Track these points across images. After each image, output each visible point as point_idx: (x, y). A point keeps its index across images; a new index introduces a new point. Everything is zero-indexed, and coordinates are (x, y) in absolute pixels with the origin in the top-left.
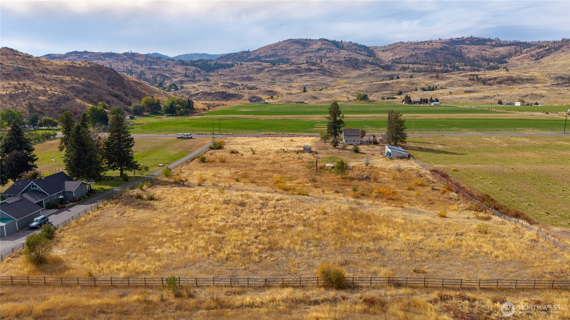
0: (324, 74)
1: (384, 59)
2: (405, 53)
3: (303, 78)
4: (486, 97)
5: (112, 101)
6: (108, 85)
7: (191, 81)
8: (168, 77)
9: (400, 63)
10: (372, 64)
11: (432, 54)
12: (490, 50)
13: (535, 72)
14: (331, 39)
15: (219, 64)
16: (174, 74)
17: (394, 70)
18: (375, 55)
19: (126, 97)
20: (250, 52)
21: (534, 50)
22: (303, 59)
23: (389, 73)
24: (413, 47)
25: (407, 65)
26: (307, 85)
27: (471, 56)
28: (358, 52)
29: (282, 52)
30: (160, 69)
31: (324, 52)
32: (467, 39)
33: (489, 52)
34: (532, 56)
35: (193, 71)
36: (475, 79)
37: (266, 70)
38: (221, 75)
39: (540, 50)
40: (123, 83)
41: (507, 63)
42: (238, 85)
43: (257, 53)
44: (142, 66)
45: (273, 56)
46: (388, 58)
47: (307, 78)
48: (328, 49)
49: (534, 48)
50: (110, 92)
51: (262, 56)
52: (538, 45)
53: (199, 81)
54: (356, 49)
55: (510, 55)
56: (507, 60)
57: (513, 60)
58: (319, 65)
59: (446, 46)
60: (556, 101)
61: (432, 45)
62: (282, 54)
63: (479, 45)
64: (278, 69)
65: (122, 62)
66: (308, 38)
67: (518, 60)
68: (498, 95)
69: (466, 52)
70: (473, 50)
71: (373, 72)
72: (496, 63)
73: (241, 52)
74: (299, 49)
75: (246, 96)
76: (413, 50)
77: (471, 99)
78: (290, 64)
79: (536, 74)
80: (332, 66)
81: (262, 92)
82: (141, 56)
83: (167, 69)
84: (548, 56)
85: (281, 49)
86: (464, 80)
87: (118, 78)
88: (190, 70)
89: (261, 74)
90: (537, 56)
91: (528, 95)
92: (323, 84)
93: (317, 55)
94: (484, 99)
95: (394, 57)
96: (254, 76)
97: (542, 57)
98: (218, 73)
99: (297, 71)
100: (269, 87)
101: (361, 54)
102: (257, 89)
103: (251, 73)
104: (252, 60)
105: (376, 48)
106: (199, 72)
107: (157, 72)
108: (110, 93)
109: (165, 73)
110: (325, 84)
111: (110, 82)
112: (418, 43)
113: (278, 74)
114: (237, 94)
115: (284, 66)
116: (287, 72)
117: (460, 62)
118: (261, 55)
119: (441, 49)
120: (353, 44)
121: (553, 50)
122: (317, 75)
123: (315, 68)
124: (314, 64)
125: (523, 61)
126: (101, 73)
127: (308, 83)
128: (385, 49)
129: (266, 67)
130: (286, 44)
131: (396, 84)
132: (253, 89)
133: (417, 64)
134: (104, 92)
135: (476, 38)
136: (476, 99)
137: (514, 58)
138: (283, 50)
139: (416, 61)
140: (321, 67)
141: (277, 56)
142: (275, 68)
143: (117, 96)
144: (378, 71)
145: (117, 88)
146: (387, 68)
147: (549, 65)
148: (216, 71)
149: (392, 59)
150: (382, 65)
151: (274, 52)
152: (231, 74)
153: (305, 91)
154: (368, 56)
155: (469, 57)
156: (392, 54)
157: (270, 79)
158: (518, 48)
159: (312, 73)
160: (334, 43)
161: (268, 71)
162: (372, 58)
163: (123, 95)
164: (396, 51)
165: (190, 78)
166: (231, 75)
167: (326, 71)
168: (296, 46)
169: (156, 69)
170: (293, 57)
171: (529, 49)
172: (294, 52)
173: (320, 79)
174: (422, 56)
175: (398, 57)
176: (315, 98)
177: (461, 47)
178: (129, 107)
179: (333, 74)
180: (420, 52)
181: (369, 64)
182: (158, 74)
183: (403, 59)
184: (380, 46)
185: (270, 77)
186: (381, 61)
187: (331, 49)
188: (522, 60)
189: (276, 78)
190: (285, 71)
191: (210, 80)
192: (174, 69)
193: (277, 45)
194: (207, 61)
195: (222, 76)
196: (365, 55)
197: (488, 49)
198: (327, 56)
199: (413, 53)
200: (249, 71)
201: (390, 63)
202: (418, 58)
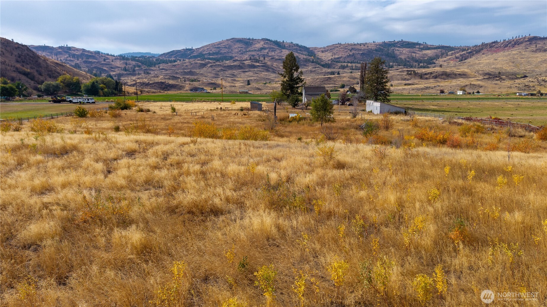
0: (268, 71)
1: (323, 58)
2: (343, 54)
3: (247, 74)
4: (427, 88)
5: (18, 78)
6: (17, 61)
7: (130, 74)
8: (105, 70)
9: (339, 62)
10: (313, 62)
11: (368, 54)
12: (419, 52)
13: (463, 69)
14: (273, 39)
15: (161, 60)
16: (112, 68)
17: (334, 68)
18: (315, 55)
19: (40, 77)
20: (193, 49)
21: (458, 53)
22: (246, 57)
23: (329, 70)
24: (350, 48)
25: (346, 64)
26: (251, 80)
27: (403, 57)
28: (299, 52)
29: (226, 50)
30: (97, 63)
31: (267, 51)
32: (398, 42)
33: (418, 55)
34: (457, 58)
35: (133, 65)
36: (413, 74)
37: (209, 65)
38: (163, 69)
39: (463, 53)
40: (37, 61)
41: (434, 63)
42: (179, 78)
43: (201, 51)
44: (78, 60)
45: (217, 53)
46: (328, 58)
47: (251, 74)
48: (270, 48)
49: (458, 51)
50: (17, 68)
51: (206, 54)
52: (460, 48)
53: (139, 74)
54: (296, 49)
55: (437, 57)
56: (434, 61)
57: (440, 61)
58: (262, 62)
59: (380, 48)
60: (494, 91)
61: (368, 46)
62: (225, 52)
63: (409, 48)
64: (222, 64)
65: (57, 55)
66: (251, 38)
67: (445, 61)
68: (439, 86)
69: (398, 53)
70: (404, 52)
71: (314, 69)
72: (425, 64)
73: (184, 49)
74: (242, 47)
75: (187, 87)
76: (351, 51)
77: (413, 90)
78: (234, 61)
79: (466, 70)
80: (275, 64)
81: (204, 84)
82: (78, 50)
83: (105, 63)
84: (471, 58)
85: (225, 47)
86: (403, 75)
87: (32, 55)
88: (130, 64)
89: (204, 69)
90: (461, 58)
91: (467, 86)
92: (267, 79)
93: (260, 54)
94: (425, 89)
95: (333, 57)
96: (197, 71)
97: (465, 59)
98: (159, 67)
99: (240, 67)
100: (212, 80)
101: (302, 54)
102: (199, 81)
103: (194, 68)
104: (195, 57)
105: (316, 48)
106: (139, 66)
107: (94, 66)
108: (17, 70)
109: (103, 67)
110: (269, 79)
111: (19, 59)
112: (355, 45)
113: (221, 69)
114: (178, 85)
115: (227, 62)
116: (230, 67)
117: (394, 62)
118: (204, 53)
119: (376, 50)
120: (294, 45)
121: (475, 53)
122: (260, 71)
123: (258, 64)
124: (257, 61)
125: (449, 63)
126: (8, 49)
127: (252, 78)
128: (324, 50)
129: (209, 63)
130: (229, 42)
131: (338, 78)
132: (195, 81)
133: (355, 63)
134: (9, 68)
135: (406, 42)
136: (418, 89)
137: (441, 60)
138: (227, 48)
139: (353, 61)
140: (264, 64)
141: (221, 54)
142: (219, 64)
143: (26, 74)
144: (319, 68)
145: (29, 66)
146: (326, 66)
147: (475, 64)
148: (157, 66)
149: (332, 59)
150: (323, 63)
151: (217, 50)
152: (173, 68)
153: (249, 84)
154: (308, 55)
155: (401, 58)
156: (331, 54)
157: (214, 74)
158: (444, 51)
159: (256, 70)
160: (277, 43)
161: (211, 66)
162: (312, 57)
163: (36, 74)
164: (335, 51)
165: (130, 72)
166: (173, 70)
167: (269, 68)
168: (238, 45)
169: (93, 63)
170: (236, 55)
171: (453, 52)
172: (237, 50)
173: (264, 74)
174: (359, 56)
175: (336, 57)
176: (259, 89)
177: (394, 49)
178: (39, 86)
179: (276, 70)
180: (357, 53)
181: (310, 62)
182: (95, 67)
183: (342, 59)
184: (319, 47)
185: (213, 72)
186: (322, 60)
187: (273, 48)
188: (448, 61)
189: (220, 73)
190: (228, 66)
191: (150, 73)
192: (113, 63)
193: (220, 43)
194: (149, 57)
195: (163, 71)
196: (306, 55)
197: (417, 52)
198: (270, 54)
199: (351, 53)
200: (191, 66)
201: (330, 62)
202: (355, 58)
